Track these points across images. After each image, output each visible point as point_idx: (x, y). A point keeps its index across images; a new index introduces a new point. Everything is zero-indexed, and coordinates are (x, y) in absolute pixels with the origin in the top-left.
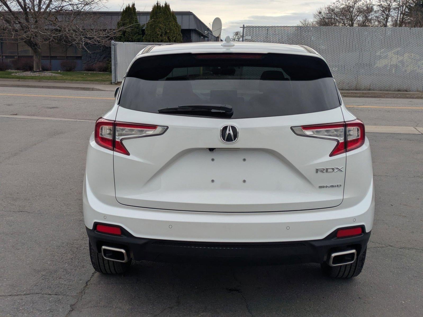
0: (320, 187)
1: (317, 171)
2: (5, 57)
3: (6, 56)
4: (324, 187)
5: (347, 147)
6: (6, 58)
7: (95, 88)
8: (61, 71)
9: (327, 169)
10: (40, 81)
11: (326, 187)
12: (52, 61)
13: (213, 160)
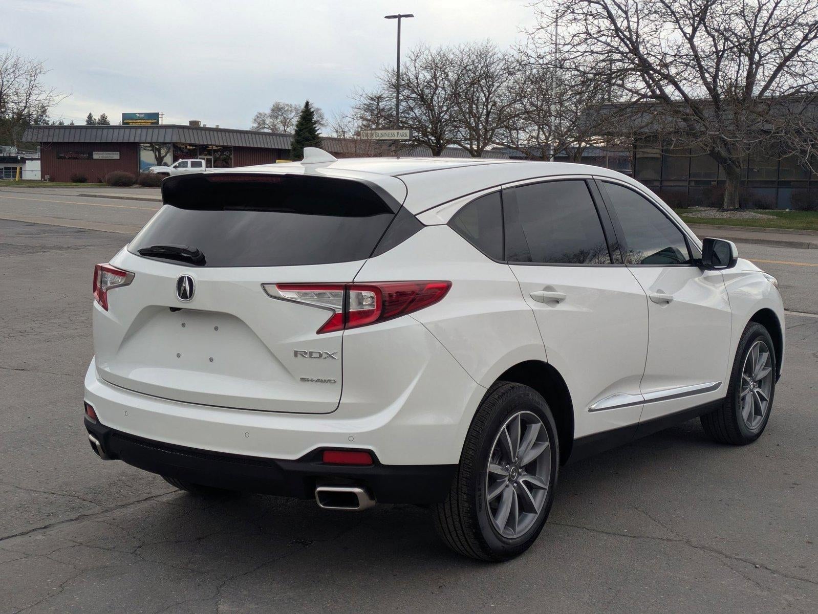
0: (303, 380)
1: (296, 353)
2: (694, 182)
3: (697, 181)
4: (308, 380)
5: (349, 322)
6: (695, 184)
7: (813, 244)
8: (790, 209)
9: (311, 353)
10: (719, 228)
11: (312, 380)
12: (780, 190)
13: (184, 325)
